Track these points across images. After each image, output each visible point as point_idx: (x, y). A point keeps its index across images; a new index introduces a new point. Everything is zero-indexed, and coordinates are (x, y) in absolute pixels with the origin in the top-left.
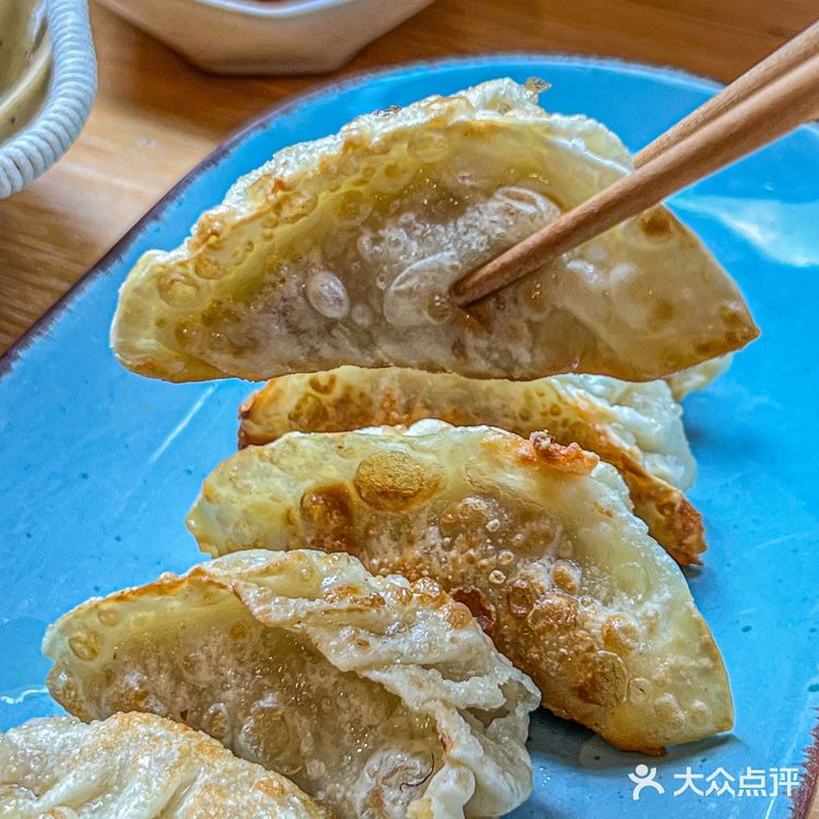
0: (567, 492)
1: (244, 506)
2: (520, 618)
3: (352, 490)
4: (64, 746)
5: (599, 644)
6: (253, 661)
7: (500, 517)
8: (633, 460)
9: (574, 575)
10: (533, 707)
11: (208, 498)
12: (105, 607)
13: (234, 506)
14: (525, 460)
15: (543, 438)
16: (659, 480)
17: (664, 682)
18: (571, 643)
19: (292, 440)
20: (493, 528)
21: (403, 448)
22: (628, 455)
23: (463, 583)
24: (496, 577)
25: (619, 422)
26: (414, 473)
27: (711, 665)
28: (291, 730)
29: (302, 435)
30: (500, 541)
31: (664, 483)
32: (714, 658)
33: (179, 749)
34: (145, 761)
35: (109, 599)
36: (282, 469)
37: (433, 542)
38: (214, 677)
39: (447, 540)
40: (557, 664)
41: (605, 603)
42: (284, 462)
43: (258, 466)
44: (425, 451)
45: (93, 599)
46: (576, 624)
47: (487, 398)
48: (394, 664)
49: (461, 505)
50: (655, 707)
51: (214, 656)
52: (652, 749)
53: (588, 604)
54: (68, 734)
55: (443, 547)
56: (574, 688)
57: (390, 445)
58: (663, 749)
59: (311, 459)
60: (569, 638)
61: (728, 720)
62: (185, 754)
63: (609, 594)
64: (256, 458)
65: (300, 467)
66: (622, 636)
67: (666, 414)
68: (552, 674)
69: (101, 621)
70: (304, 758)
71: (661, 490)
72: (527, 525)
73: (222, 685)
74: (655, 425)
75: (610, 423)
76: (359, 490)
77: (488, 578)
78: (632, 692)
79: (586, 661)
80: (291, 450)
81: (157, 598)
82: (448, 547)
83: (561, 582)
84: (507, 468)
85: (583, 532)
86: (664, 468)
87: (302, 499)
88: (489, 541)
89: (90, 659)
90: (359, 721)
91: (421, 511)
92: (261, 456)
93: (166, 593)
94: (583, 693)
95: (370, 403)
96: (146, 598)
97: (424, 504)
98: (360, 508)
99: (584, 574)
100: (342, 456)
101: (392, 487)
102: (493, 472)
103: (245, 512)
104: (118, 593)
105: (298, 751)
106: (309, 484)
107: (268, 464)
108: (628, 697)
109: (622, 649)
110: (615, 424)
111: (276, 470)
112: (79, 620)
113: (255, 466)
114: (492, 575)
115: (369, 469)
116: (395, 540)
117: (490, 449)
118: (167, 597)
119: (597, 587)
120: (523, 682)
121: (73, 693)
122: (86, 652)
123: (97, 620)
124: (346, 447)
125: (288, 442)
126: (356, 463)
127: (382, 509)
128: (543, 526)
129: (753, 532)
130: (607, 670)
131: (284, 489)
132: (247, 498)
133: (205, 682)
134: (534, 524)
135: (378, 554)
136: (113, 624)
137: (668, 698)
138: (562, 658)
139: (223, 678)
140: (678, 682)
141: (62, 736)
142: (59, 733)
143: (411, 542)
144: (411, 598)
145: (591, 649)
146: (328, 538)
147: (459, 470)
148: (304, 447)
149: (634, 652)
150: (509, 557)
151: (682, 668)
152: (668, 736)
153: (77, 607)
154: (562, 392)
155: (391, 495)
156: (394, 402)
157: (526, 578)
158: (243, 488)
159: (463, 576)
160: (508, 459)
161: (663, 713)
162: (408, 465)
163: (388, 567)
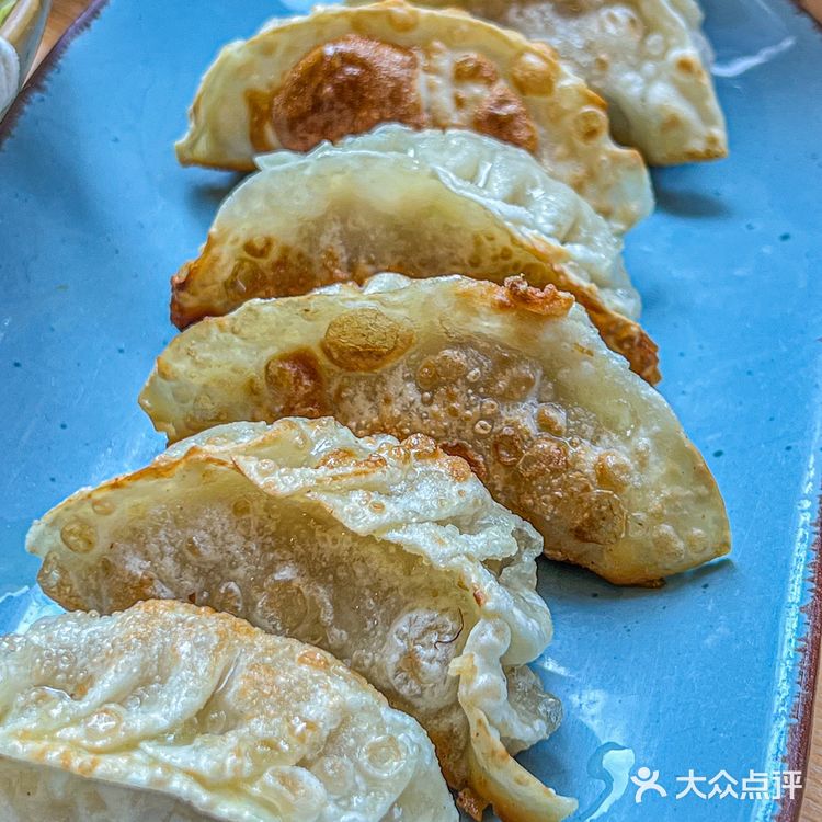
0: (547, 335)
1: (203, 380)
2: (511, 466)
3: (319, 354)
4: (92, 642)
5: (592, 483)
6: (260, 535)
7: (480, 365)
8: (592, 297)
9: (559, 417)
10: (537, 552)
11: (163, 374)
12: (98, 496)
13: (193, 381)
14: (502, 306)
15: (519, 282)
16: (617, 315)
17: (661, 514)
18: (564, 485)
19: (254, 308)
20: (474, 377)
21: (371, 305)
22: (587, 293)
23: (447, 436)
24: (482, 427)
25: (574, 261)
26: (387, 330)
27: (707, 492)
28: (308, 602)
29: (263, 301)
30: (482, 390)
31: (623, 317)
32: (710, 485)
33: (217, 632)
34: (185, 647)
35: (101, 488)
36: (243, 339)
37: (412, 398)
38: (221, 557)
39: (427, 395)
40: (551, 507)
41: (593, 442)
42: (245, 331)
43: (218, 338)
44: (396, 306)
45: (83, 489)
46: (567, 465)
47: (433, 248)
48: (411, 523)
49: (438, 358)
50: (654, 540)
51: (219, 535)
52: (653, 581)
53: (577, 445)
54: (93, 629)
55: (424, 402)
56: (571, 530)
57: (358, 303)
58: (661, 579)
59: (274, 326)
60: (562, 480)
61: (725, 545)
62: (223, 636)
63: (595, 432)
64: (215, 330)
65: (262, 335)
66: (617, 472)
67: (611, 248)
68: (548, 518)
69: (95, 511)
70: (324, 627)
71: (621, 324)
72: (508, 371)
73: (231, 563)
74: (605, 261)
75: (566, 262)
76: (328, 353)
77: (473, 428)
78: (631, 527)
79: (581, 501)
80: (253, 317)
81: (153, 482)
82: (429, 402)
83: (546, 425)
84: (482, 316)
85: (563, 374)
86: (618, 303)
87: (267, 367)
88: (470, 391)
89: (86, 551)
90: (378, 585)
91: (394, 368)
92: (221, 328)
93: (163, 476)
94: (580, 534)
95: (310, 263)
96: (140, 483)
97: (398, 361)
98: (329, 371)
99: (568, 416)
100: (309, 320)
101: (365, 347)
102: (469, 321)
103: (205, 386)
104: (112, 480)
105: (317, 621)
106: (272, 351)
107: (229, 335)
108: (626, 533)
109: (618, 487)
110: (571, 263)
111: (237, 340)
112: (70, 513)
113: (215, 338)
114: (478, 426)
115: (339, 330)
116: (371, 400)
117: (465, 300)
118: (163, 480)
119: (584, 426)
120: (525, 529)
121: (68, 589)
122: (81, 544)
123: (92, 511)
124: (312, 309)
125: (250, 310)
126: (324, 325)
127: (353, 370)
128: (524, 372)
129: (700, 359)
130: (604, 508)
131: (245, 358)
132: (206, 371)
133: (211, 562)
134: (514, 370)
135: (353, 415)
136: (108, 513)
137: (666, 529)
138: (556, 501)
139: (230, 557)
140: (673, 512)
141: (85, 632)
142: (83, 629)
143: (387, 401)
144: (409, 455)
145: (586, 489)
146: (299, 405)
147: (431, 323)
148: (267, 314)
149: (629, 487)
150: (493, 406)
151: (677, 498)
152: (668, 566)
153: (66, 500)
154: (518, 235)
155: (365, 355)
156: (337, 260)
157: (513, 425)
158: (201, 361)
159: (446, 430)
160: (482, 306)
161: (662, 544)
162: (381, 322)
163: (365, 428)
